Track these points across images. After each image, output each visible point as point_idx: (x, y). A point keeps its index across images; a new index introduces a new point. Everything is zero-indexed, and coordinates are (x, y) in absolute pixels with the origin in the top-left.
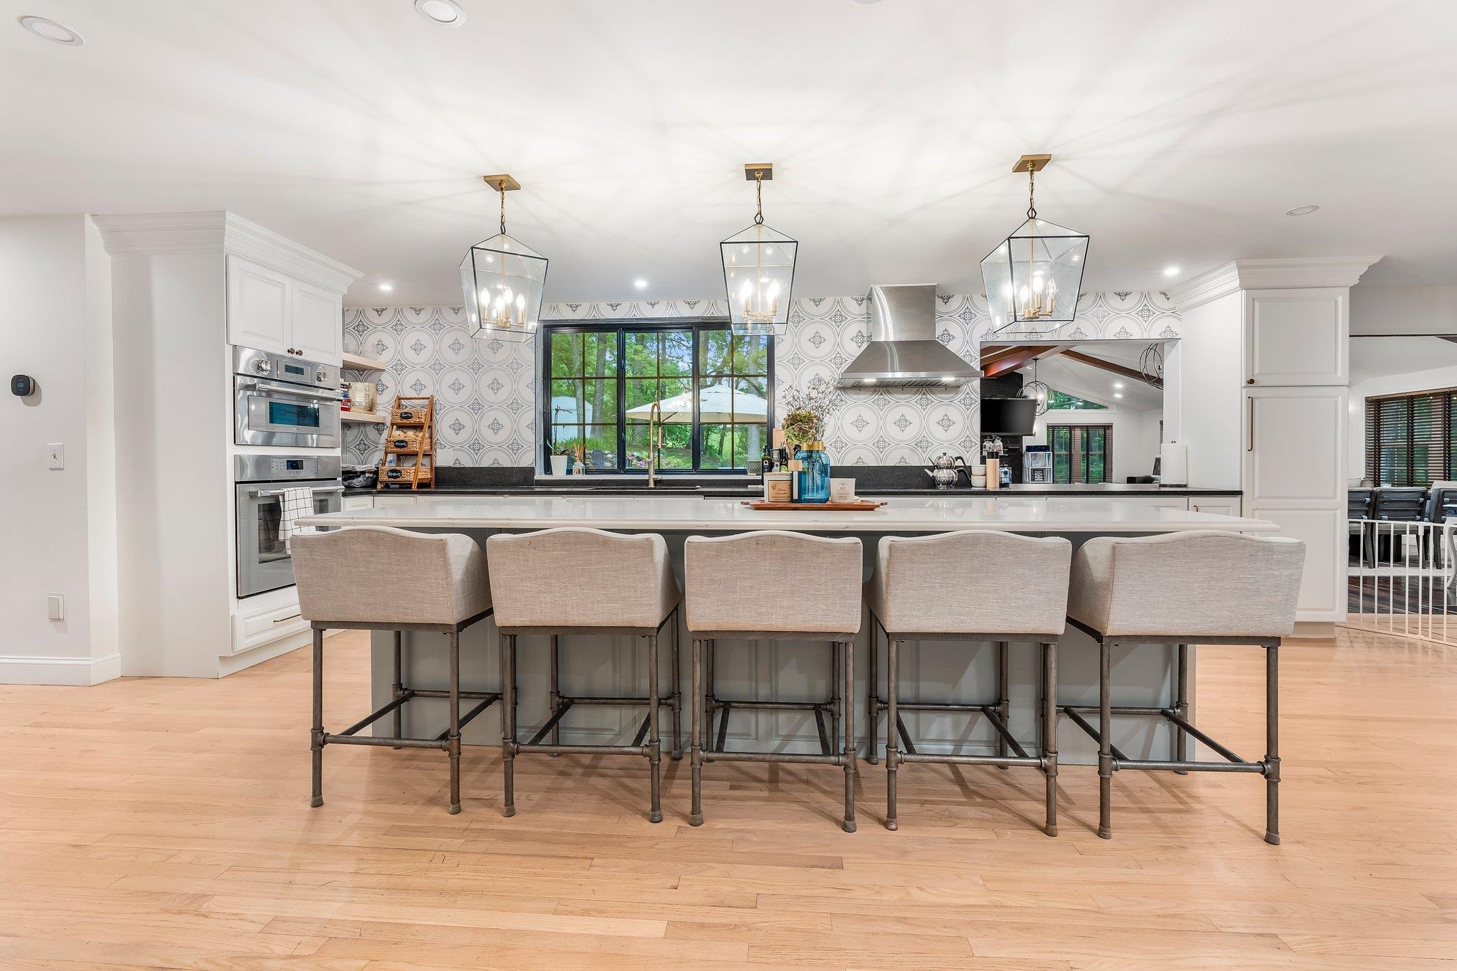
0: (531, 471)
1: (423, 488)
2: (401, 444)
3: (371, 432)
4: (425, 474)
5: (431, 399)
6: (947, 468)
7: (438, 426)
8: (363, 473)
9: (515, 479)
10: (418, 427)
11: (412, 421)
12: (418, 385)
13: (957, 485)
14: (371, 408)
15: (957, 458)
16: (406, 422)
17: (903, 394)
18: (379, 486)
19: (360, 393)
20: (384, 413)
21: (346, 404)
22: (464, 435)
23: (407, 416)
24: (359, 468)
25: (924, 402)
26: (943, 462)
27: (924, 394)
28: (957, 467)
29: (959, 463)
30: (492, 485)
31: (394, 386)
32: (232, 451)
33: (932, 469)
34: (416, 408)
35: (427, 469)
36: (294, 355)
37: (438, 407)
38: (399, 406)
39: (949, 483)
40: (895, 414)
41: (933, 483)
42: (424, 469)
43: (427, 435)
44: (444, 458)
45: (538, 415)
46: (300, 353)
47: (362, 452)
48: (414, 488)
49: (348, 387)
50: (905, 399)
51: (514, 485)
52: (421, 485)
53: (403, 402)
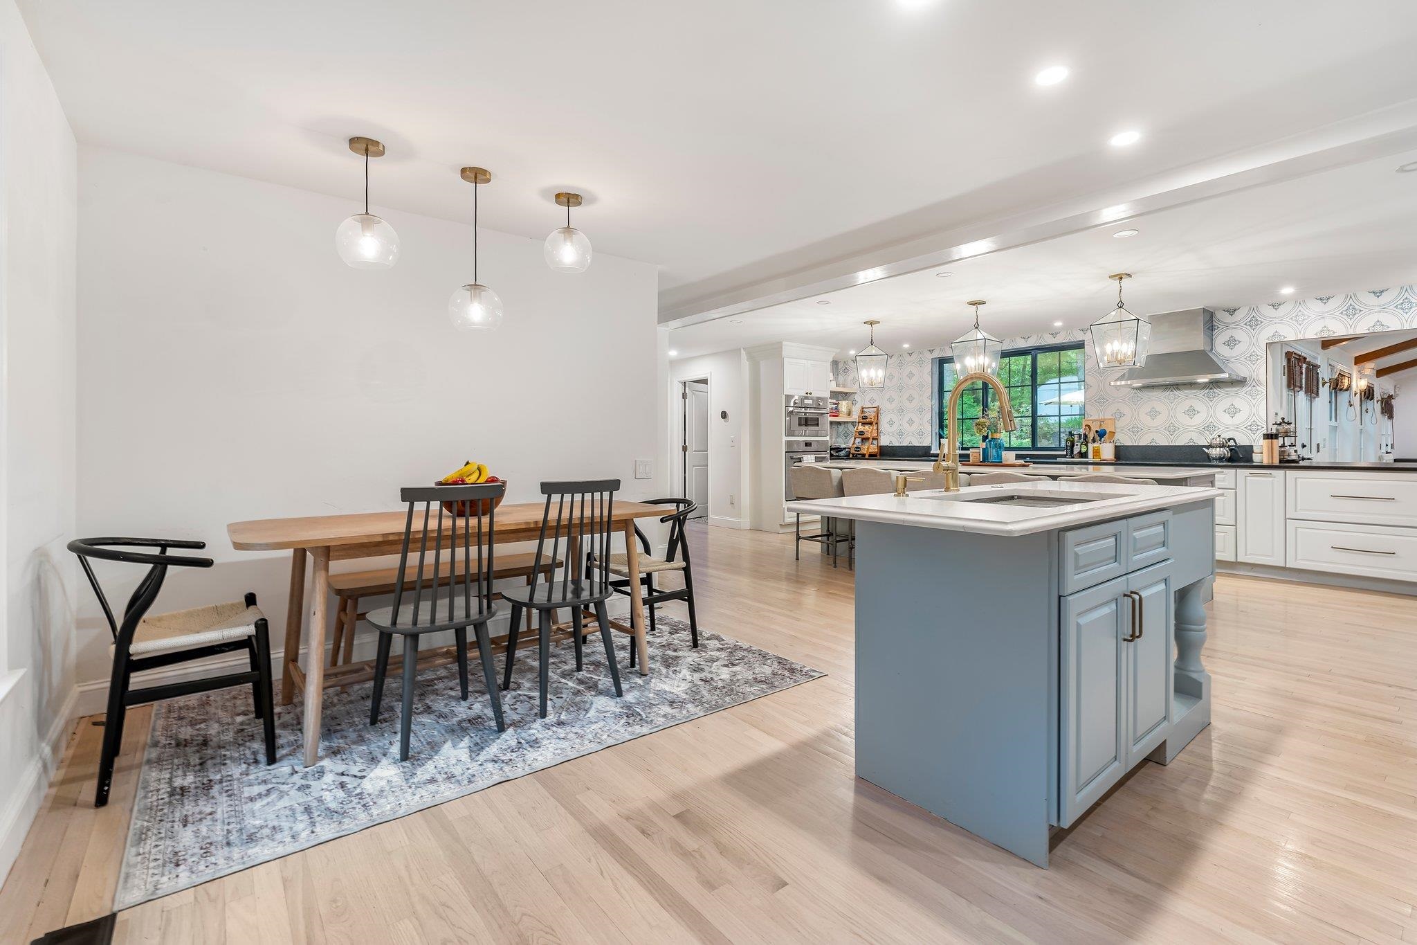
0: (929, 448)
1: (872, 456)
2: (861, 433)
3: (850, 427)
4: (873, 449)
5: (878, 408)
6: (1220, 447)
7: (882, 423)
8: (845, 449)
9: (920, 453)
10: (871, 423)
11: (867, 420)
12: (872, 400)
13: (1230, 460)
14: (849, 414)
15: (1229, 440)
16: (865, 421)
17: (1191, 389)
18: (851, 456)
19: (844, 406)
20: (855, 417)
21: (835, 412)
22: (895, 427)
23: (865, 418)
24: (843, 446)
25: (1211, 395)
26: (1218, 441)
27: (1211, 389)
28: (1229, 446)
29: (1232, 443)
30: (909, 457)
31: (862, 401)
32: (785, 439)
33: (1208, 447)
34: (870, 414)
35: (875, 447)
36: (809, 395)
37: (881, 412)
38: (863, 412)
39: (1220, 459)
40: (1186, 405)
41: (1208, 458)
42: (873, 446)
43: (875, 428)
44: (885, 441)
45: (934, 414)
46: (811, 394)
47: (846, 437)
48: (867, 457)
49: (838, 404)
50: (1194, 393)
51: (920, 456)
52: (870, 455)
53: (865, 410)
